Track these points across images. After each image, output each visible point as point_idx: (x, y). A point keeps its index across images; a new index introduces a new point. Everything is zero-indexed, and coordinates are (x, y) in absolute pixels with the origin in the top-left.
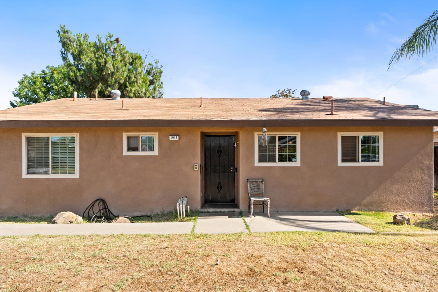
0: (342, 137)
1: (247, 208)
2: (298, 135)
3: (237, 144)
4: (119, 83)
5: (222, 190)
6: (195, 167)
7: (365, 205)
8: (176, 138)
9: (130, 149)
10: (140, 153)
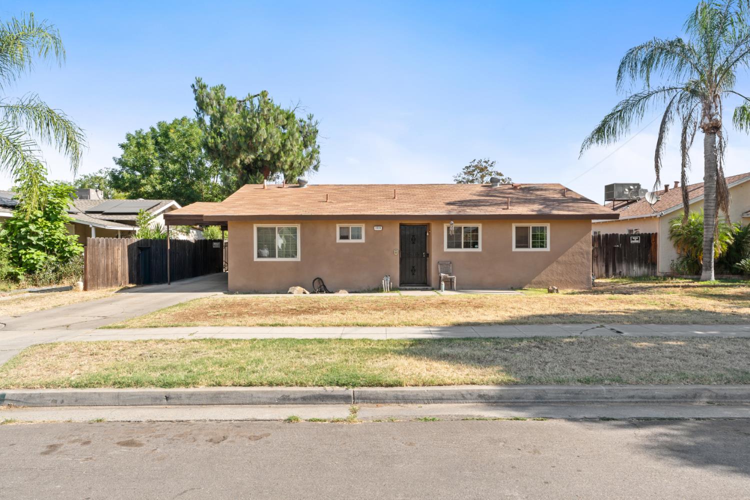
0: (516, 227)
1: (438, 284)
2: (480, 226)
3: (429, 233)
4: (272, 153)
5: (416, 273)
6: (395, 252)
7: (535, 284)
8: (380, 229)
9: (342, 237)
10: (351, 241)
